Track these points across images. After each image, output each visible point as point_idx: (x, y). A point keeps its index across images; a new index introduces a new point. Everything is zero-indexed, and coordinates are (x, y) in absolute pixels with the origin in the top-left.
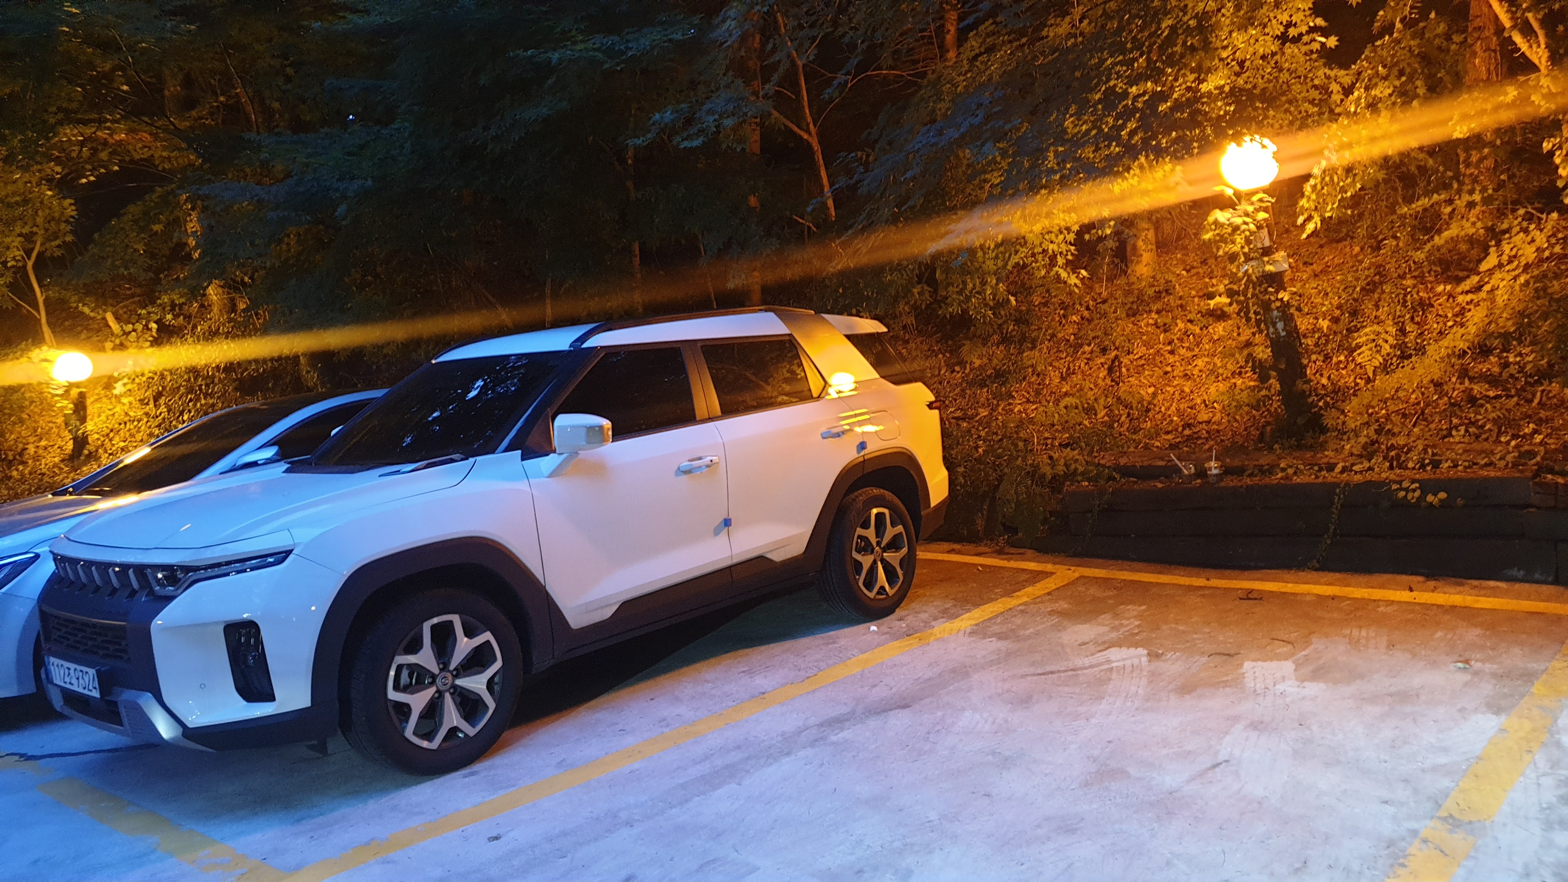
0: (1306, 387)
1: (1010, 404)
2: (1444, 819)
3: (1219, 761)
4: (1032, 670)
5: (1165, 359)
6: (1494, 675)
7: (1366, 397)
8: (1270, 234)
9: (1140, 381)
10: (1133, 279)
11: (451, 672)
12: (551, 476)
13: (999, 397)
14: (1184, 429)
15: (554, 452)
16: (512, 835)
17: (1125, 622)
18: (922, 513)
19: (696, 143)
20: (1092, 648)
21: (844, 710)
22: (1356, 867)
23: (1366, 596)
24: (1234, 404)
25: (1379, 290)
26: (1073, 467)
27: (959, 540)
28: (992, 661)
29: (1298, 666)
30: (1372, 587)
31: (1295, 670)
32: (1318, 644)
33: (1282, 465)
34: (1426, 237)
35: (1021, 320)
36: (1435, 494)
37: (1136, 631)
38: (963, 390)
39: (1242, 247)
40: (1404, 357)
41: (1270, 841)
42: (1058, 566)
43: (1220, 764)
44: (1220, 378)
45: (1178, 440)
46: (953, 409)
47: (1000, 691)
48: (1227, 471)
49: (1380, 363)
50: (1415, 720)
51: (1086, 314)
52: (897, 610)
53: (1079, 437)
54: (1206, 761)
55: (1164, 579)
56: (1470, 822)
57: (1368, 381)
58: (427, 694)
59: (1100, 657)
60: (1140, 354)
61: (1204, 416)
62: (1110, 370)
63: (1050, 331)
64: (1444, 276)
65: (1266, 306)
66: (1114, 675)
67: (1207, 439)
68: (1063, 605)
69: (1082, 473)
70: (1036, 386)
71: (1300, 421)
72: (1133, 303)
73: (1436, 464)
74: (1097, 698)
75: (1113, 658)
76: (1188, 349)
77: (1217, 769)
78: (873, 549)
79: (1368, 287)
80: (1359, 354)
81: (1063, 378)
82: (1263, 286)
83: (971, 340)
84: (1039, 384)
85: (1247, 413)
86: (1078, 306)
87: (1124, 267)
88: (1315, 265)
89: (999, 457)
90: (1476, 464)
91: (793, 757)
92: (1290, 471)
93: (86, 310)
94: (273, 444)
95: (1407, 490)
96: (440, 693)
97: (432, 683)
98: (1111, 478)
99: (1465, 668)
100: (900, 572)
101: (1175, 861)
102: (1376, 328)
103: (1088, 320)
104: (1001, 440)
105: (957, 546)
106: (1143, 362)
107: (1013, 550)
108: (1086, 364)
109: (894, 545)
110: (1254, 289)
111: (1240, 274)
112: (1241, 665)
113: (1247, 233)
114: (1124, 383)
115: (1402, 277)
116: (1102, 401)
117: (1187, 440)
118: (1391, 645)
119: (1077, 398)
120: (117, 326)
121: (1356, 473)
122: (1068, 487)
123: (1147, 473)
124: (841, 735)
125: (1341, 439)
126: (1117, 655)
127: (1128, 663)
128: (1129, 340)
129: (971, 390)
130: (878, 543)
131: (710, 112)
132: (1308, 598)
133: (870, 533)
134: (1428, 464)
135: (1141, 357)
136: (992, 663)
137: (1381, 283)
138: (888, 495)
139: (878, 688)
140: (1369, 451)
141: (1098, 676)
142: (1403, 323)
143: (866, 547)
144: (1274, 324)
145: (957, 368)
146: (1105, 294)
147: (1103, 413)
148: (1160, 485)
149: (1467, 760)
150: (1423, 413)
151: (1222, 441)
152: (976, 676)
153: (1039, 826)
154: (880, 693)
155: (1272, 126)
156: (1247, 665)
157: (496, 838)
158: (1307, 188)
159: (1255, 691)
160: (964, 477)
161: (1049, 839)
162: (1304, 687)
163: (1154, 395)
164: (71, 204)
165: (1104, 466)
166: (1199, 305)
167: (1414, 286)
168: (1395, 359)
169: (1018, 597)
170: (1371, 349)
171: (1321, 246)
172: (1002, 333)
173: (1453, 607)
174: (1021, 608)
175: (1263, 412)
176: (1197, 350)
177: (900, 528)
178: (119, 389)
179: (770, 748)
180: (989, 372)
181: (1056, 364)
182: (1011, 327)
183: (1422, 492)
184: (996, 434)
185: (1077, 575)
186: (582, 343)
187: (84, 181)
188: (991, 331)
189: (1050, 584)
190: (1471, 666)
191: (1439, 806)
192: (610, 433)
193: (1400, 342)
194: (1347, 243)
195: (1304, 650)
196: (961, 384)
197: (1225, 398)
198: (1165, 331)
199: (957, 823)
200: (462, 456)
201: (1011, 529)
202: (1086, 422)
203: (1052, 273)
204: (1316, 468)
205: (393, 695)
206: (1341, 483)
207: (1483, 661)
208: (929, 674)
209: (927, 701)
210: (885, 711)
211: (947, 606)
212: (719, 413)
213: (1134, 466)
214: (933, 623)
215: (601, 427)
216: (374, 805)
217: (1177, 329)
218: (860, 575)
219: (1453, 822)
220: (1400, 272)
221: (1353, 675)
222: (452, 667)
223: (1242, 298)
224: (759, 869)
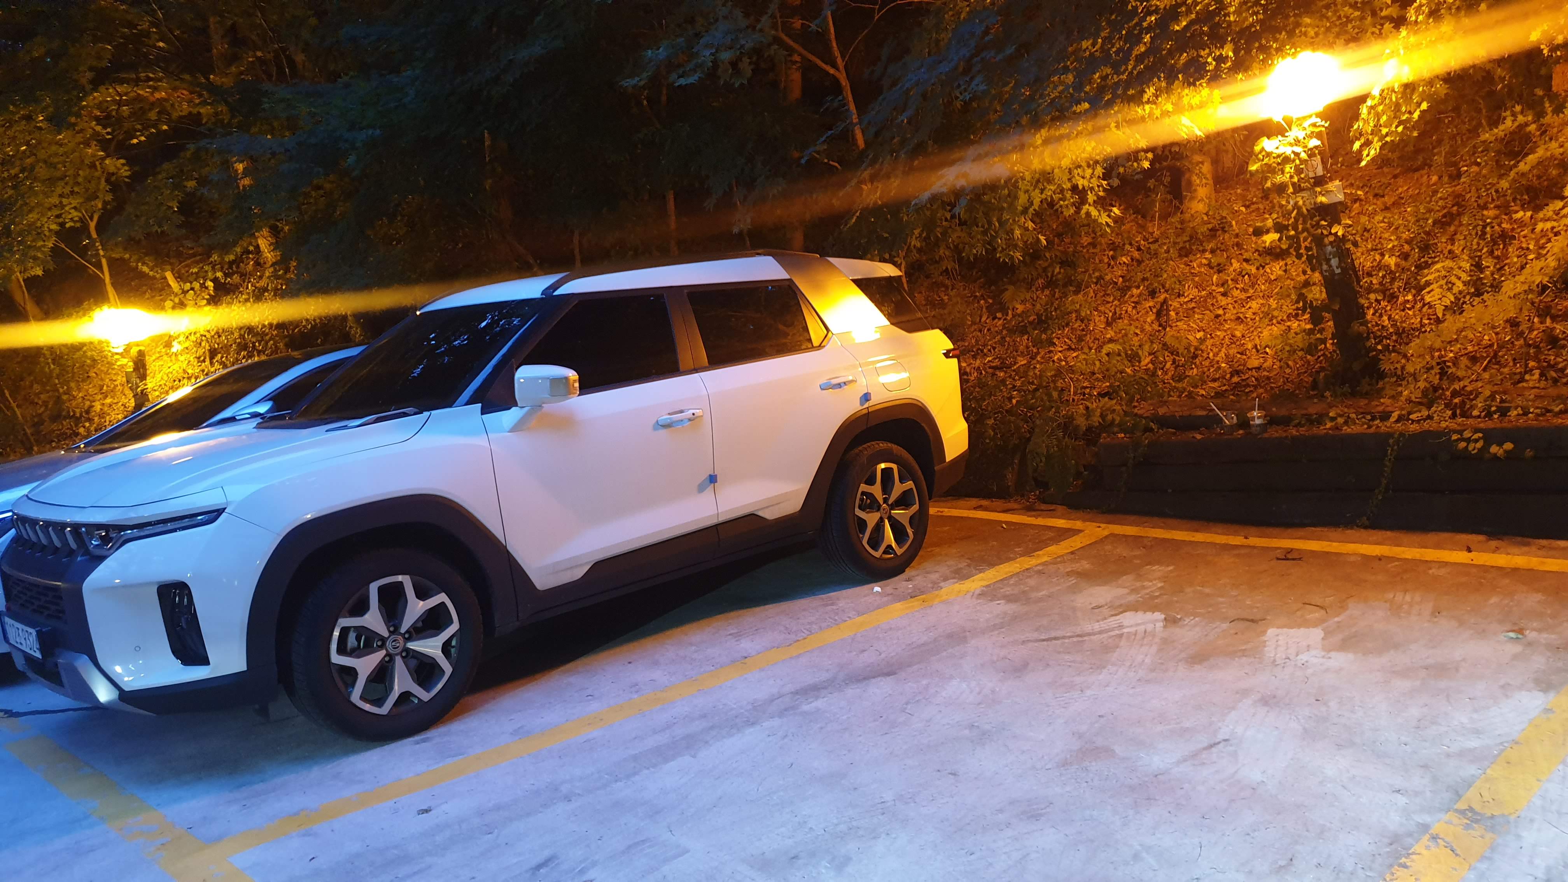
0: (1362, 328)
1: (1050, 352)
2: (1462, 812)
3: (1217, 740)
4: (1036, 635)
5: (1217, 301)
6: (1549, 647)
7: (1430, 340)
8: (1324, 162)
9: (1189, 325)
10: (1187, 216)
11: (403, 635)
12: (512, 430)
13: (1038, 343)
14: (1232, 376)
15: (516, 405)
16: (444, 807)
17: (1146, 583)
18: (936, 468)
19: (691, 80)
20: (1105, 611)
21: (824, 676)
22: (1349, 866)
23: (1418, 556)
24: (1287, 348)
25: (1456, 223)
26: (1110, 417)
27: (989, 496)
28: (994, 625)
29: (1328, 633)
30: (1426, 547)
31: (1323, 639)
32: (1354, 609)
33: (1331, 414)
34: (1512, 163)
35: (1067, 263)
36: (1500, 445)
37: (1157, 594)
38: (1003, 338)
39: (1291, 177)
40: (1478, 293)
41: (1256, 834)
42: (1088, 523)
43: (1219, 743)
44: (1275, 321)
45: (1224, 388)
46: (990, 359)
47: (995, 658)
48: (1272, 421)
49: (1451, 302)
50: (1448, 696)
51: (1136, 254)
52: (907, 570)
53: (1118, 386)
54: (1203, 740)
55: (1199, 537)
56: (1493, 817)
57: (1438, 321)
58: (373, 660)
59: (1113, 622)
60: (1191, 297)
61: (1254, 362)
62: (1159, 314)
63: (1097, 274)
64: (1532, 205)
65: (1319, 240)
66: (1123, 643)
67: (1255, 387)
68: (1085, 565)
69: (1119, 425)
70: (1079, 332)
71: (1356, 366)
72: (1185, 242)
73: (1504, 412)
74: (1098, 668)
75: (1125, 623)
76: (1244, 290)
77: (1214, 750)
78: (879, 506)
79: (1444, 220)
80: (1429, 292)
81: (1108, 324)
82: (1315, 219)
83: (1014, 284)
84: (1083, 330)
85: (1301, 358)
86: (1128, 247)
87: (1178, 204)
88: (1386, 198)
89: (1032, 408)
90: (1548, 411)
91: (758, 727)
92: (1340, 420)
93: (145, 269)
94: (269, 400)
95: (1468, 440)
96: (390, 657)
97: (381, 647)
98: (1148, 429)
99: (1517, 638)
100: (910, 531)
101: (1144, 855)
102: (1449, 263)
103: (1138, 261)
104: (1036, 390)
105: (985, 503)
106: (1193, 305)
107: (1043, 507)
108: (1134, 308)
109: (904, 501)
110: (1304, 222)
111: (1290, 207)
112: (1264, 632)
113: (1298, 162)
114: (1171, 327)
115: (1485, 207)
116: (1146, 347)
117: (1235, 387)
118: (1437, 612)
119: (1120, 344)
120: (177, 285)
121: (1413, 421)
122: (1104, 439)
123: (1188, 424)
124: (814, 704)
125: (1401, 385)
126: (1132, 620)
127: (1141, 628)
128: (1180, 282)
129: (1011, 337)
130: (885, 500)
131: (707, 46)
132: (1352, 559)
133: (876, 490)
134: (1495, 412)
135: (1191, 300)
136: (995, 627)
137: (1459, 214)
138: (896, 449)
139: (866, 654)
140: (1430, 397)
141: (1105, 643)
142: (1480, 257)
143: (871, 504)
144: (1328, 261)
145: (999, 315)
146: (1157, 233)
147: (1148, 360)
148: (1199, 437)
149: (1502, 743)
150: (1496, 355)
151: (1272, 388)
152: (973, 642)
153: (1001, 811)
154: (869, 658)
155: (1305, 34)
156: (1271, 632)
157: (426, 811)
158: (1364, 110)
159: (1275, 661)
160: (994, 430)
161: (1008, 825)
162: (1330, 658)
163: (1202, 341)
164: (123, 165)
165: (1141, 416)
166: (1256, 243)
167: (1496, 217)
168: (1468, 297)
169: (1038, 556)
170: (1441, 287)
171: (1395, 177)
172: (1047, 277)
173: (1515, 570)
174: (1040, 568)
175: (1319, 357)
176: (1251, 291)
177: (910, 484)
178: (176, 347)
179: (736, 717)
180: (1031, 318)
181: (1102, 308)
182: (1057, 270)
183: (1484, 442)
184: (1032, 383)
185: (1106, 533)
186: (554, 291)
187: (135, 141)
188: (1035, 274)
189: (1076, 542)
190: (1525, 636)
191: (1459, 796)
192: (577, 385)
193: (1475, 278)
194: (1425, 171)
195: (1337, 616)
196: (1002, 331)
197: (1278, 342)
198: (1219, 272)
199: (912, 804)
200: (416, 410)
201: (1041, 484)
202: (1128, 370)
203: (1083, 212)
204: (1369, 417)
205: (336, 659)
206: (1394, 433)
207: (1539, 631)
208: (924, 639)
209: (915, 667)
210: (865, 678)
211: (960, 566)
212: (707, 364)
213: (1174, 416)
214: (942, 584)
215: (566, 379)
216: (316, 773)
217: (1232, 269)
218: (864, 534)
219: (1472, 817)
220: (1481, 202)
221: (1389, 644)
222: (403, 630)
223: (1292, 233)
224: (688, 851)
